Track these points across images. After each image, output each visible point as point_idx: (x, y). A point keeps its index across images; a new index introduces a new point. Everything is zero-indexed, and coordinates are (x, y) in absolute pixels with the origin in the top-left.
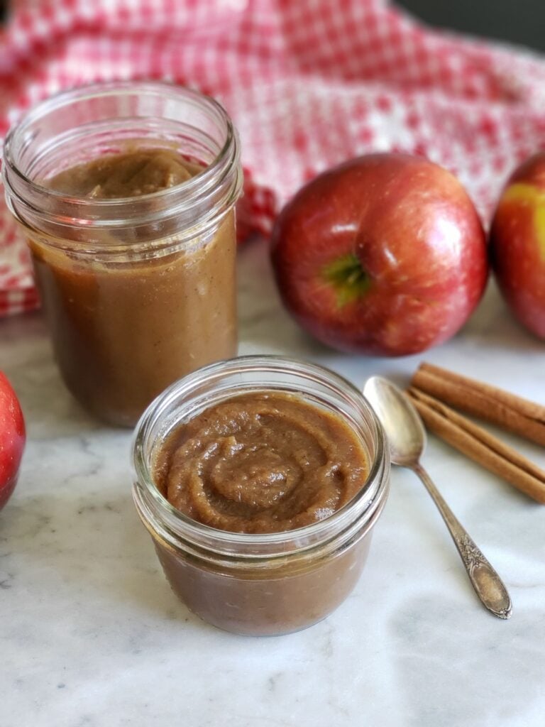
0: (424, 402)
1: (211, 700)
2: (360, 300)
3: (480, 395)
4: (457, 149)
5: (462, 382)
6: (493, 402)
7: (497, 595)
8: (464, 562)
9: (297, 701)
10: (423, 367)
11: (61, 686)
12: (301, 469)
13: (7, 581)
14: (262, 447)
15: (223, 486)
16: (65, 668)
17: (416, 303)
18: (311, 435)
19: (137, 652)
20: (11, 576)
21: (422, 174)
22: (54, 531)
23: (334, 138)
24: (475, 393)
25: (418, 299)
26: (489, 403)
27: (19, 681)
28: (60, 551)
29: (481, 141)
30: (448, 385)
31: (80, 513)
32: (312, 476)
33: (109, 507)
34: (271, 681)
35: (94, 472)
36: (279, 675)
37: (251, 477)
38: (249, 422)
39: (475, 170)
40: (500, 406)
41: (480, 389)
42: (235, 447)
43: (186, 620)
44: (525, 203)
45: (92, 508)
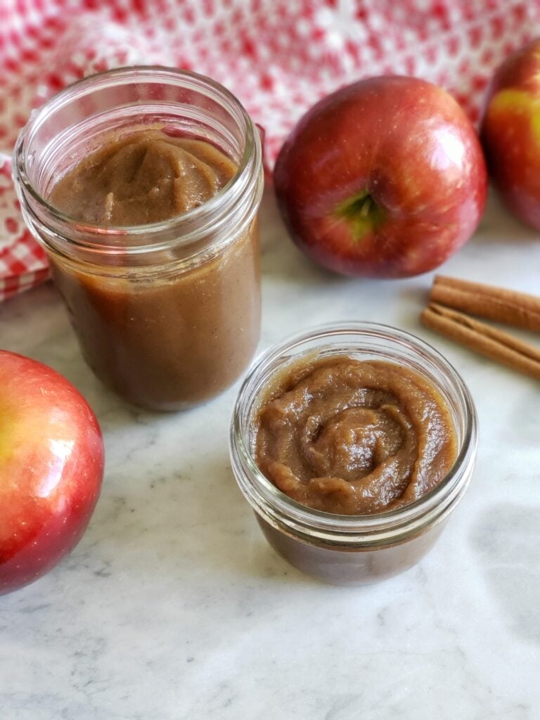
0: (448, 316)
1: (330, 645)
2: (376, 231)
3: (500, 302)
4: (410, 36)
5: (478, 290)
6: (514, 306)
9: (408, 630)
10: (437, 281)
11: (190, 660)
13: (104, 569)
16: (188, 642)
17: (435, 228)
19: (249, 615)
20: (108, 563)
21: (422, 101)
22: (133, 511)
23: (284, 40)
24: (494, 300)
25: (436, 225)
26: (509, 308)
27: (149, 663)
28: (146, 530)
29: (433, 25)
30: (466, 295)
31: (152, 486)
33: (178, 476)
34: (380, 616)
36: (385, 609)
39: (431, 56)
40: (522, 310)
41: (498, 295)
43: (285, 574)
44: (520, 112)
45: (163, 480)
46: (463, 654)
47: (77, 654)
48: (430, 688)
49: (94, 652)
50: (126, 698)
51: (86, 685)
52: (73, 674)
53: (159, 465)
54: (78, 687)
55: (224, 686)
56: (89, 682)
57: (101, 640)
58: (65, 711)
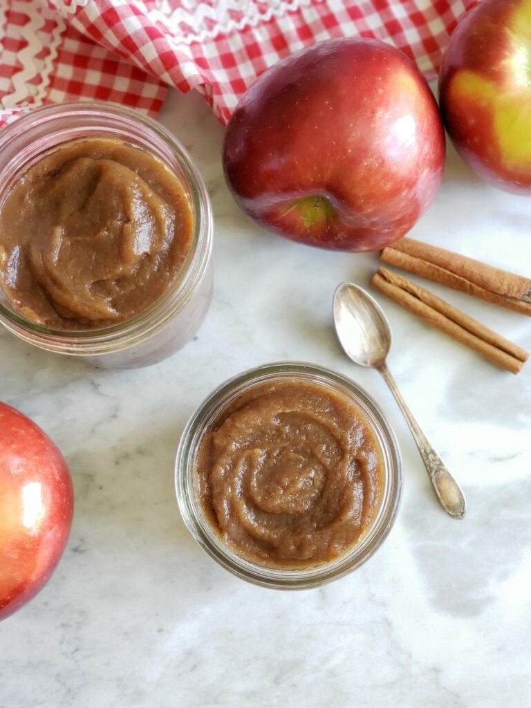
1: (279, 617)
7: (455, 499)
8: (428, 471)
9: (345, 603)
11: (160, 631)
12: (324, 466)
13: (80, 546)
14: (284, 448)
15: (264, 505)
16: (157, 615)
18: (323, 424)
19: (209, 589)
20: (81, 540)
22: (101, 488)
27: (126, 633)
31: (117, 463)
32: (336, 474)
33: (141, 452)
35: (115, 416)
37: (285, 489)
38: (266, 425)
42: (260, 455)
45: (126, 456)
46: (390, 625)
47: (63, 625)
48: (361, 655)
49: (78, 623)
50: (107, 664)
51: (73, 653)
52: (61, 643)
53: (122, 440)
54: (67, 655)
55: (189, 653)
56: (76, 650)
57: (82, 613)
58: (58, 675)
